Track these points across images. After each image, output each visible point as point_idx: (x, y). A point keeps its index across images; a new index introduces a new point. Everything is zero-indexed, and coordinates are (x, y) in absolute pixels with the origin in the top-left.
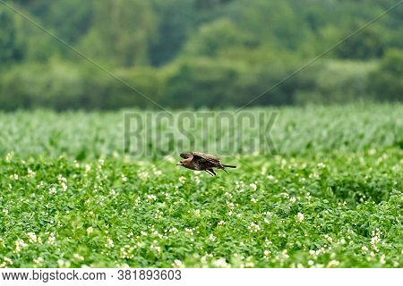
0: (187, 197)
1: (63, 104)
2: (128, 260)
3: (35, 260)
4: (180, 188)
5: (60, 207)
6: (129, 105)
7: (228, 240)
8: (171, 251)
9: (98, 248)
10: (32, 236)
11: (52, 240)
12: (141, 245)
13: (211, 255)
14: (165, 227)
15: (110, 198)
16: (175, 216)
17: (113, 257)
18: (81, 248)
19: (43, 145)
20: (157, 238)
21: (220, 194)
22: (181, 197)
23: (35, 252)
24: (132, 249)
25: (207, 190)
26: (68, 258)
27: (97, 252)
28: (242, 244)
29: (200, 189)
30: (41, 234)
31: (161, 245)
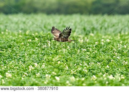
0: (98, 50)
1: (50, 12)
2: (74, 75)
3: (36, 74)
4: (96, 46)
5: (47, 53)
6: (76, 13)
7: (114, 68)
8: (91, 72)
9: (62, 70)
10: (36, 64)
11: (43, 66)
12: (80, 69)
13: (107, 74)
14: (89, 62)
15: (68, 50)
16: (93, 58)
17: (68, 73)
18: (55, 70)
19: (41, 28)
20: (86, 66)
21: (112, 49)
22: (96, 50)
23: (36, 71)
24: (76, 70)
25: (106, 47)
26: (50, 74)
27: (62, 71)
28: (120, 69)
29: (104, 47)
30: (40, 64)
31: (87, 69)
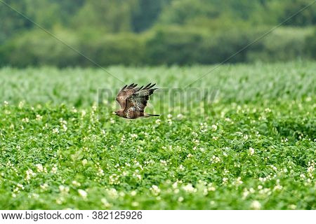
0: (162, 136)
1: (64, 62)
2: (116, 186)
3: (41, 186)
4: (156, 128)
5: (62, 144)
6: (116, 63)
7: (194, 170)
8: (149, 179)
9: (91, 176)
10: (39, 167)
11: (55, 170)
12: (126, 174)
13: (181, 182)
14: (144, 160)
15: (101, 136)
16: (152, 151)
17: (103, 183)
18: (78, 176)
19: (48, 95)
20: (138, 168)
21: (188, 133)
22: (157, 135)
23: (41, 179)
24: (118, 176)
25: (177, 130)
26: (68, 185)
27: (90, 179)
28: (205, 172)
29: (172, 129)
30: (47, 165)
31: (142, 174)
